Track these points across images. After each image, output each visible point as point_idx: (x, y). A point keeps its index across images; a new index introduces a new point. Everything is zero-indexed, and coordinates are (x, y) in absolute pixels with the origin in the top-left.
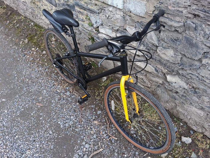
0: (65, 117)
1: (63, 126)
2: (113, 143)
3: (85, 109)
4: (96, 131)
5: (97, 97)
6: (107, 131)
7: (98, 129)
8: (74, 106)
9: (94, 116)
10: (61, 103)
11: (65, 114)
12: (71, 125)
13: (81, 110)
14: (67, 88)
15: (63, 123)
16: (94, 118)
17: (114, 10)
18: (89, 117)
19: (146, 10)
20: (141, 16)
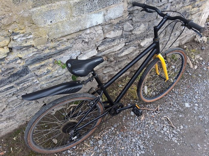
0: (132, 148)
1: (143, 151)
2: (162, 109)
3: (126, 126)
4: (150, 120)
6: (151, 111)
7: (149, 117)
8: (120, 137)
9: (136, 119)
10: (111, 152)
11: (129, 148)
12: (142, 142)
13: (126, 130)
14: (92, 143)
15: (139, 151)
16: (137, 120)
17: (92, 30)
18: (136, 124)
19: (123, 10)
20: (119, 16)
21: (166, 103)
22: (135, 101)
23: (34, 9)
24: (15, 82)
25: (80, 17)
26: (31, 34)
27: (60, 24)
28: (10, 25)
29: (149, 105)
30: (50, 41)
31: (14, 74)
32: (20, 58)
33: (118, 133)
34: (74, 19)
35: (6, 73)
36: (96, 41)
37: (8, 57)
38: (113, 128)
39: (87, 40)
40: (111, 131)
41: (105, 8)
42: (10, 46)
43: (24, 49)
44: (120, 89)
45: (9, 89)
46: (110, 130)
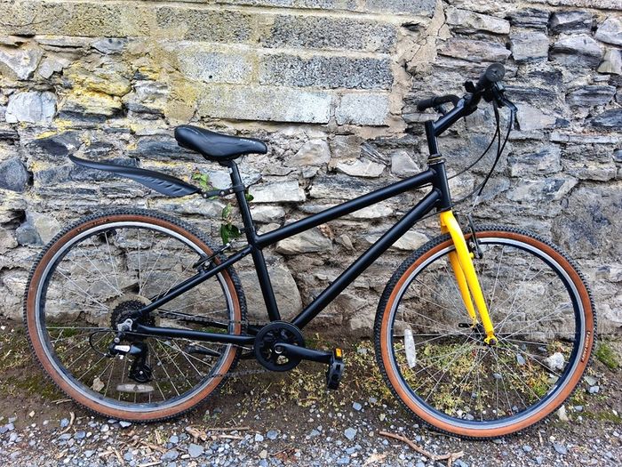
3: (304, 453)
5: (304, 402)
9: (349, 451)
13: (296, 461)
16: (355, 455)
17: (299, 131)
18: (340, 461)
19: (388, 110)
20: (377, 124)
21: (498, 461)
22: (385, 406)
23: (188, 43)
24: (103, 184)
25: (273, 88)
26: (166, 87)
27: (227, 88)
28: (138, 56)
29: (427, 439)
30: (199, 118)
31: (107, 161)
32: (133, 133)
33: (264, 454)
34: (260, 89)
35: (94, 150)
36: (304, 162)
37: (113, 120)
38: (259, 437)
39: (281, 151)
40: (251, 441)
41: (336, 90)
42: (125, 99)
43: (146, 115)
44: (356, 358)
45: (85, 193)
46: (248, 437)
